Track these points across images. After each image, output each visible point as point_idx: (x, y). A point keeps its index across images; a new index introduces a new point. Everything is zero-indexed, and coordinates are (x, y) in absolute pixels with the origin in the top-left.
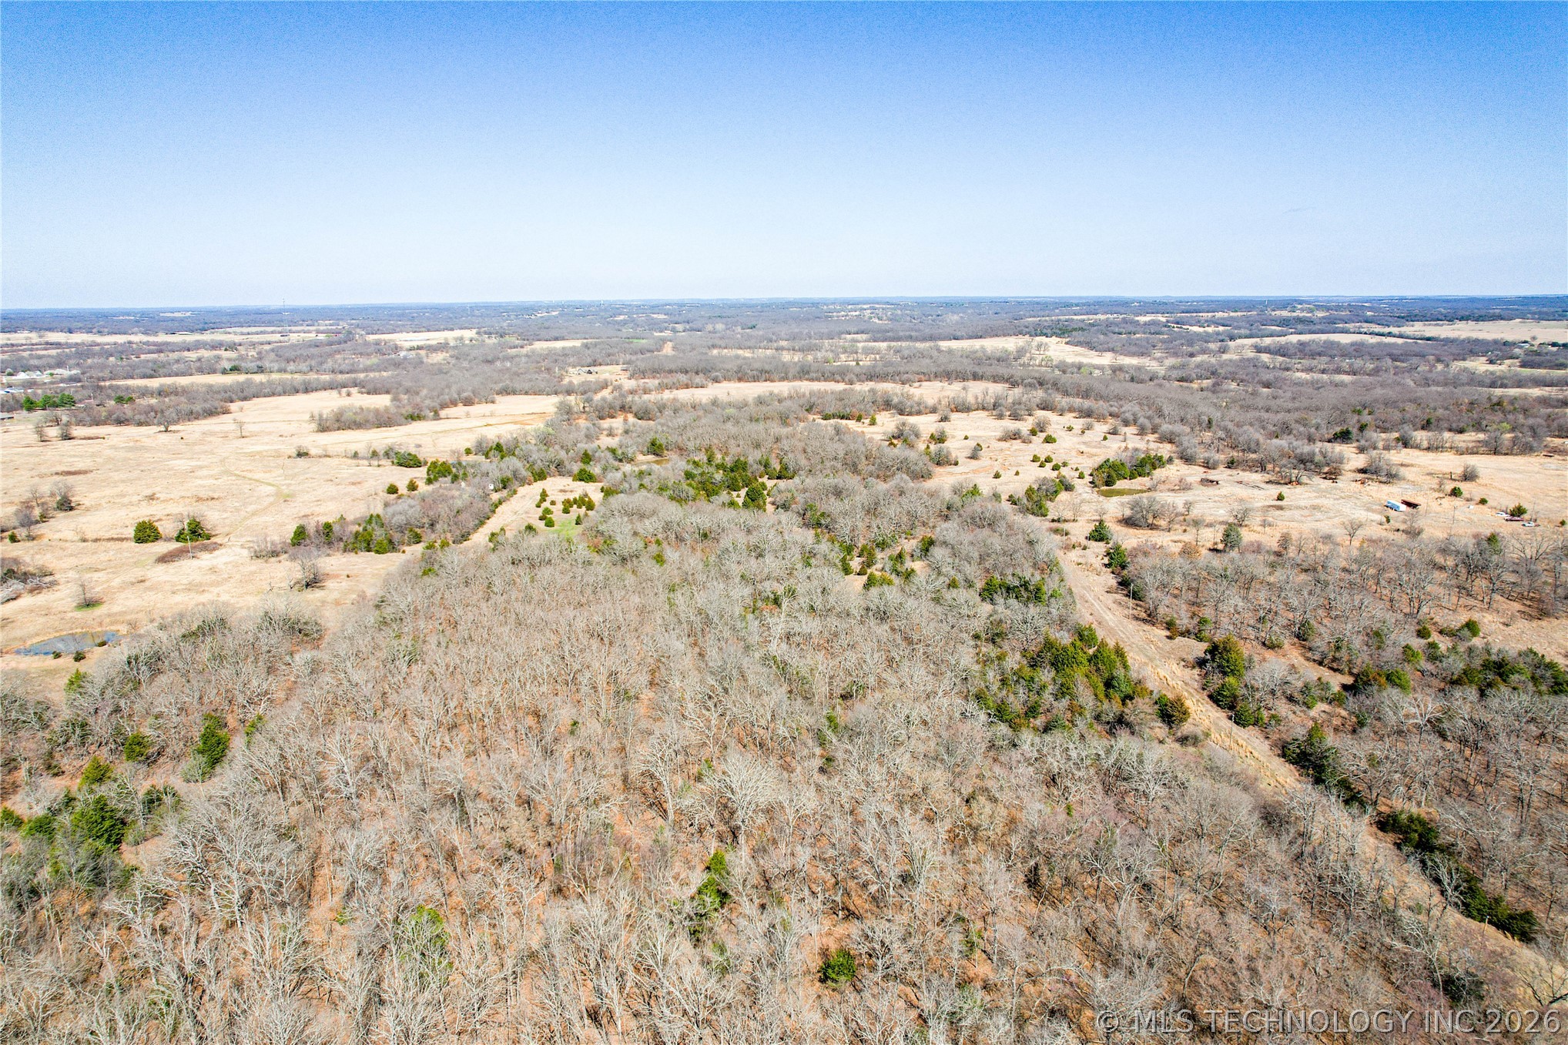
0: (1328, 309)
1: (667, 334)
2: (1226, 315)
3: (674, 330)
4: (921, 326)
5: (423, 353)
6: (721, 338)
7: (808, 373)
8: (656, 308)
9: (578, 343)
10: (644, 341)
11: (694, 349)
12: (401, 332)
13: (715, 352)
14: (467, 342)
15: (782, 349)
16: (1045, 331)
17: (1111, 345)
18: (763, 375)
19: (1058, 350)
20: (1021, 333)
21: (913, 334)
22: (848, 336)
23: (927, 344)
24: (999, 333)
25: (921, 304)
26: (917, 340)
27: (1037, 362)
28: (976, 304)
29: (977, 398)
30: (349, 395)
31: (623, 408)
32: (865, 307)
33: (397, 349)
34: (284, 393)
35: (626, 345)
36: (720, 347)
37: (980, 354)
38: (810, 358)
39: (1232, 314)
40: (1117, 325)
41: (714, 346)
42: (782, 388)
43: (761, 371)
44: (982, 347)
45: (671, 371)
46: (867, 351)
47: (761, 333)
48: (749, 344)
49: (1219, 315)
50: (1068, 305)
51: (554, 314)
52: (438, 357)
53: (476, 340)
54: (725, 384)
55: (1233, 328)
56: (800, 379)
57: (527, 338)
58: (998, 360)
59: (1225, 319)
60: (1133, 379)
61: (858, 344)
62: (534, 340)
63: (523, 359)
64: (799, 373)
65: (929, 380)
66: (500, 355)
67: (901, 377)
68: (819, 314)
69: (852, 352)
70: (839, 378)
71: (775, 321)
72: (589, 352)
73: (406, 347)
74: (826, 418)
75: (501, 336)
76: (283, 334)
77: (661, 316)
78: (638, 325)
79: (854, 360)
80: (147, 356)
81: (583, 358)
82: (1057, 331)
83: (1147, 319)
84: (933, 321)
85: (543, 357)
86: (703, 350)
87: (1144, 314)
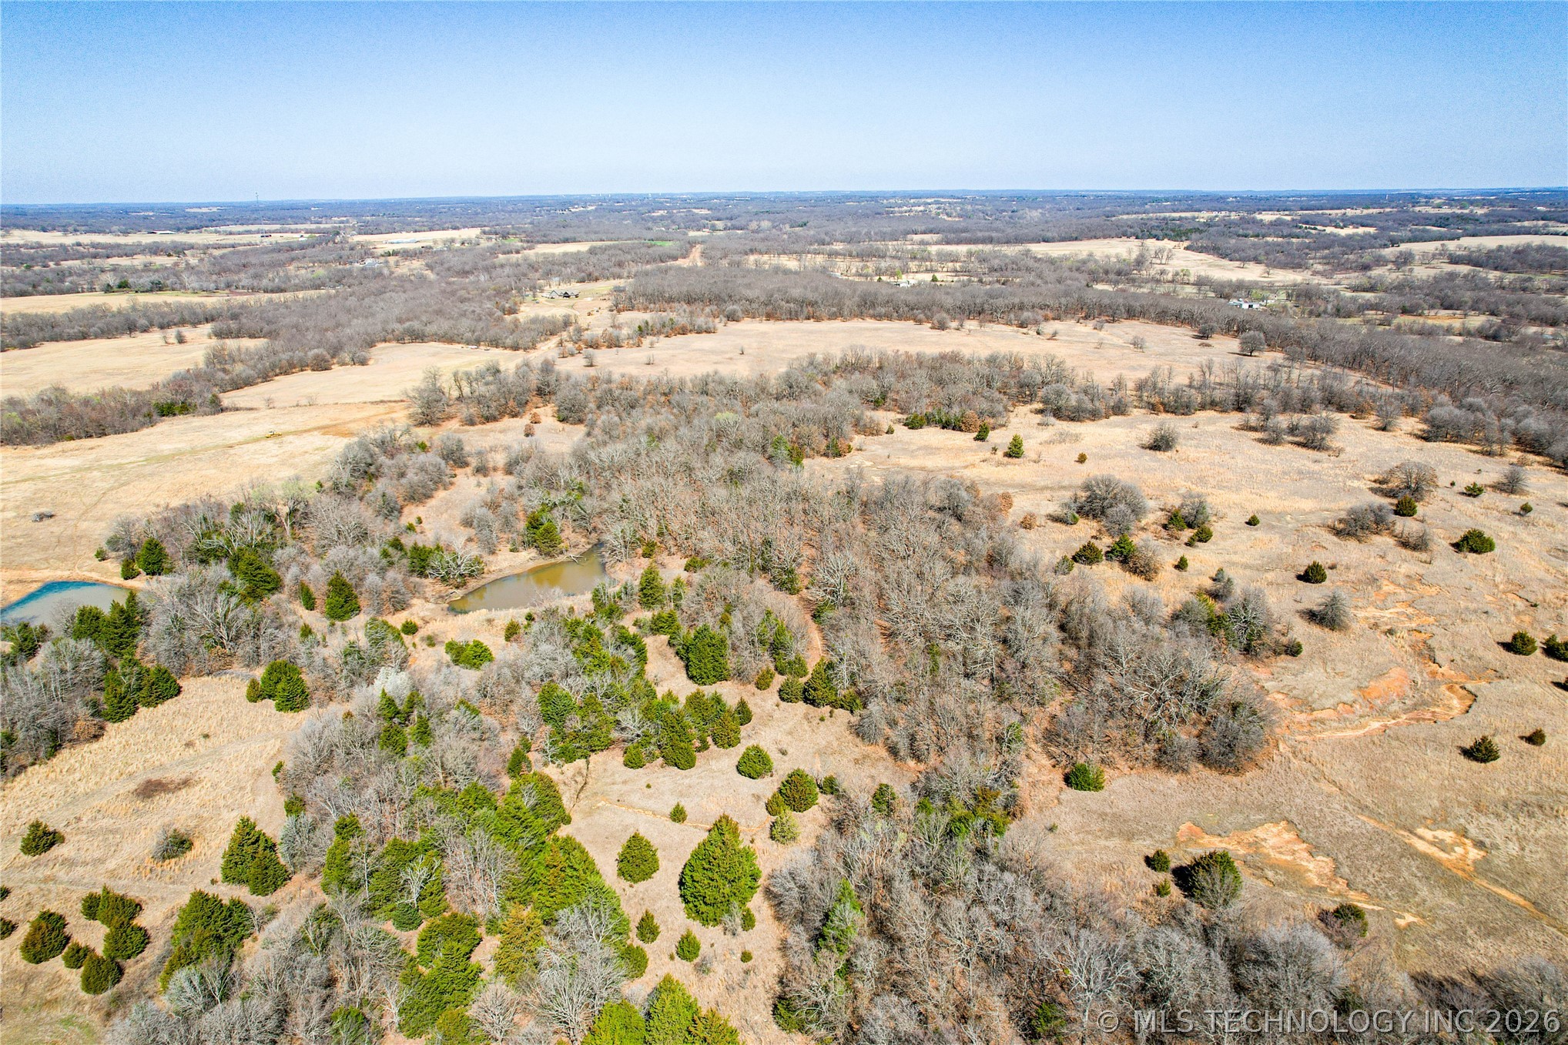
0: (1491, 204)
1: (705, 233)
2: (1358, 212)
3: (714, 229)
4: (998, 224)
5: (392, 260)
6: (763, 240)
7: (873, 305)
8: (701, 201)
9: (583, 247)
10: (671, 243)
11: (726, 256)
12: (401, 231)
13: (752, 258)
14: (458, 245)
15: (837, 254)
16: (1154, 232)
17: (1251, 253)
18: (804, 309)
19: (1183, 259)
20: (1125, 234)
21: (994, 234)
22: (917, 238)
23: (1017, 249)
24: (1099, 234)
26: (999, 242)
27: (1170, 277)
29: (1191, 378)
31: (544, 391)
32: (929, 201)
33: (368, 253)
36: (761, 253)
37: (1092, 266)
38: (871, 268)
39: (1365, 211)
40: (1236, 224)
41: (752, 251)
42: (831, 338)
43: (803, 303)
44: (1090, 255)
45: (670, 300)
46: (944, 258)
47: (812, 233)
48: (796, 247)
49: (1349, 212)
50: (1158, 200)
51: (590, 208)
52: (406, 268)
53: (470, 243)
54: (747, 325)
55: (1382, 229)
56: (861, 315)
57: (531, 241)
58: (1119, 273)
59: (1358, 216)
60: (1338, 310)
61: (929, 248)
62: (539, 242)
63: (507, 270)
64: (858, 306)
65: (1057, 318)
66: (481, 264)
67: (1020, 315)
68: (879, 211)
69: (923, 259)
70: (922, 316)
71: (829, 218)
72: (594, 259)
73: (380, 251)
74: (912, 424)
75: (504, 237)
76: (267, 234)
77: (704, 212)
78: (674, 222)
79: (927, 271)
80: (65, 264)
81: (579, 270)
82: (1168, 232)
83: (1268, 217)
84: (1011, 217)
85: (533, 267)
86: (736, 258)
87: (1260, 211)
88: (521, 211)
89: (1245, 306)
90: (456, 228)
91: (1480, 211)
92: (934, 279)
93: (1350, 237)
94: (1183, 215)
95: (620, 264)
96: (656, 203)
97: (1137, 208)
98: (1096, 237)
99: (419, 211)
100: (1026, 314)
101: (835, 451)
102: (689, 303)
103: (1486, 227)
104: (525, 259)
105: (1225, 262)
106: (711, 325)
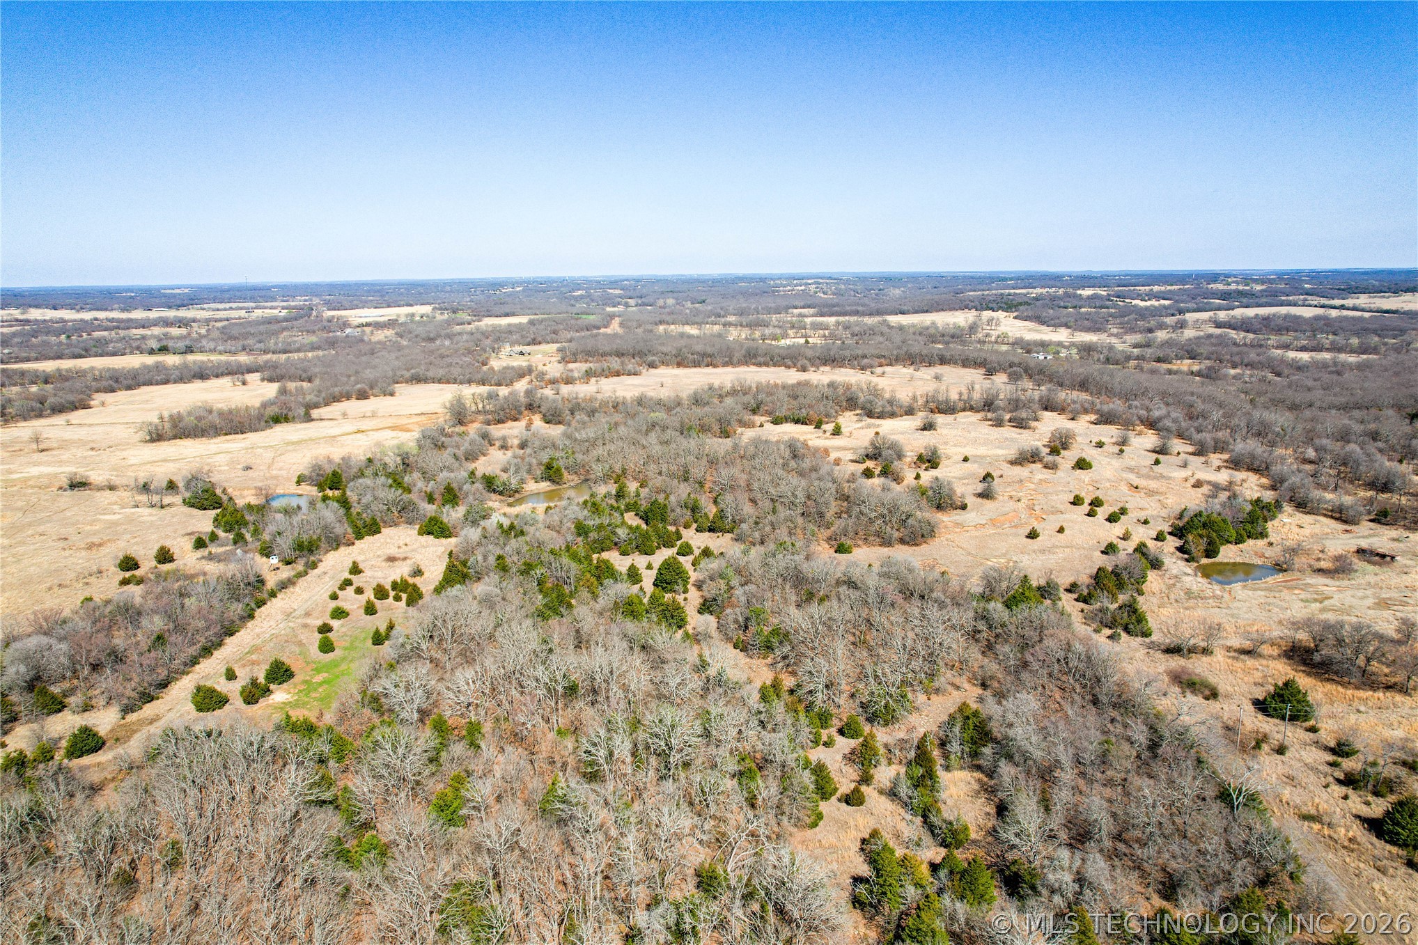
0: (1270, 281)
1: (620, 308)
2: (1163, 288)
3: (627, 305)
4: (866, 300)
5: (368, 330)
6: (670, 314)
7: (755, 356)
8: (614, 283)
9: (524, 320)
10: (594, 317)
11: (640, 326)
12: (363, 308)
13: (661, 328)
14: (418, 318)
15: (730, 324)
16: (990, 305)
17: (1063, 320)
18: (705, 359)
19: (1010, 326)
20: (967, 307)
21: (860, 308)
22: (796, 311)
23: (877, 319)
24: (945, 307)
25: (862, 279)
26: (864, 314)
27: (993, 339)
28: (914, 278)
29: (960, 394)
30: (244, 383)
31: (530, 407)
32: (810, 281)
33: (345, 325)
34: (181, 380)
35: (573, 322)
36: (668, 323)
37: (932, 331)
38: (757, 334)
39: (1169, 288)
40: (1060, 298)
41: (661, 322)
42: (724, 377)
43: (704, 355)
44: (933, 323)
45: (604, 355)
46: (816, 327)
47: (710, 308)
48: (697, 319)
49: (1156, 288)
50: (1005, 279)
51: (518, 289)
52: (381, 335)
53: (428, 316)
54: (662, 371)
55: (1176, 301)
56: (746, 364)
57: (478, 314)
58: (953, 337)
59: (1163, 292)
60: (1108, 359)
61: (806, 319)
62: (484, 316)
63: (465, 337)
64: (745, 357)
65: (891, 365)
66: (443, 333)
67: (860, 362)
68: (766, 290)
69: (800, 328)
70: (790, 363)
71: (724, 296)
72: (533, 329)
73: (356, 323)
74: (776, 422)
75: (454, 312)
76: (249, 310)
77: (618, 292)
78: (593, 301)
79: (802, 337)
80: (97, 334)
81: (522, 337)
82: (1003, 305)
83: (1087, 292)
84: (876, 295)
85: (486, 335)
86: (649, 327)
87: (1083, 287)
88: (458, 291)
89: (1041, 357)
90: (411, 305)
91: (1258, 288)
92: (807, 342)
93: (1147, 308)
94: (1018, 291)
95: (555, 332)
96: (574, 285)
97: (984, 286)
98: (943, 310)
99: (369, 291)
100: (865, 361)
101: (726, 434)
102: (618, 356)
103: (1257, 300)
104: (478, 329)
105: (1044, 328)
106: (638, 369)
